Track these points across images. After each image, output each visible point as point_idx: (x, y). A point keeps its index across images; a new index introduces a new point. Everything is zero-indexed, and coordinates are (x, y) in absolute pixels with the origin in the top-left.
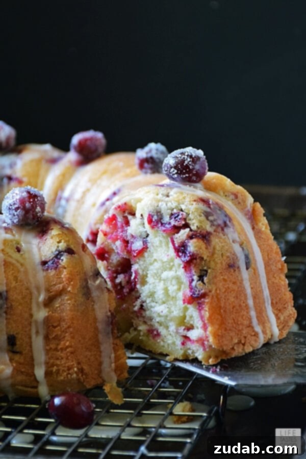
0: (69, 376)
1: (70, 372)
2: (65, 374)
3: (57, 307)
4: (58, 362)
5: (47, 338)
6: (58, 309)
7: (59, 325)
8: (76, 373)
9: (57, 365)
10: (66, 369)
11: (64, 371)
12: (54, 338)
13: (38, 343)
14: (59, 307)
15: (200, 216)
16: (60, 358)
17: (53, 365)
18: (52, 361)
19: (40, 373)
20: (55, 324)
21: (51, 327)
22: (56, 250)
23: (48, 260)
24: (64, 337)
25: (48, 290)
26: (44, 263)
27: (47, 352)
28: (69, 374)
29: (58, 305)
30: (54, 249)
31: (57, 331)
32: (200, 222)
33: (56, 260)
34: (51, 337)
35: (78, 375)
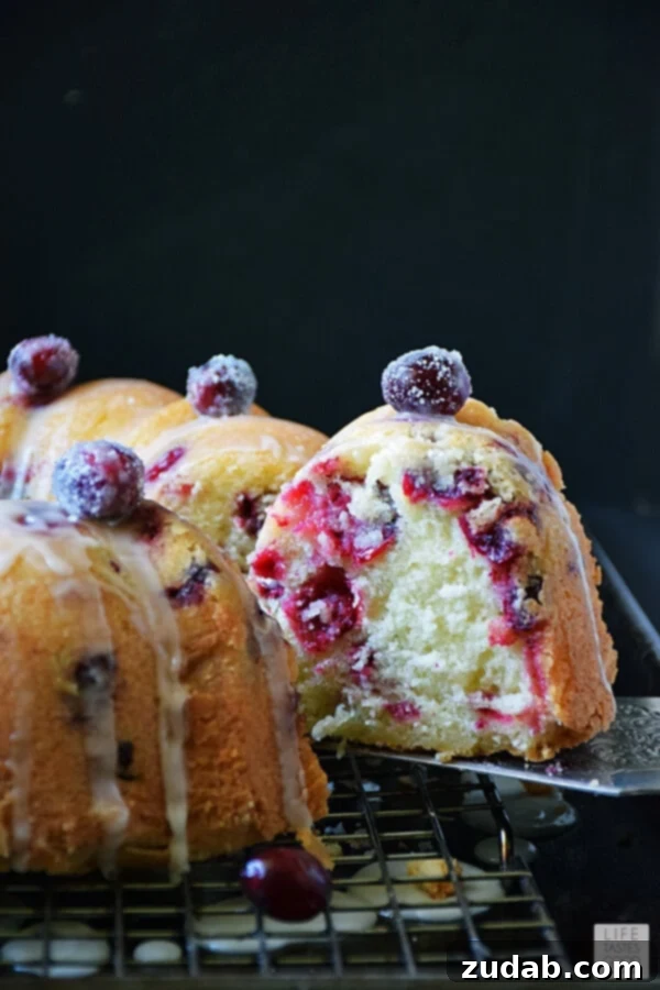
0: (236, 819)
1: (241, 810)
2: (229, 815)
3: (207, 681)
4: (215, 792)
5: (190, 745)
6: (210, 684)
7: (213, 717)
8: (250, 811)
9: (214, 799)
10: (231, 805)
11: (227, 809)
12: (204, 745)
13: (173, 755)
14: (212, 680)
15: (513, 473)
16: (218, 783)
17: (204, 799)
18: (201, 790)
19: (178, 815)
20: (207, 715)
21: (199, 723)
22: (193, 565)
23: (177, 586)
24: (225, 741)
25: (186, 648)
26: (172, 593)
27: (190, 772)
28: (236, 814)
29: (208, 677)
30: (187, 564)
31: (212, 729)
32: (516, 484)
33: (195, 584)
34: (198, 742)
35: (252, 816)
